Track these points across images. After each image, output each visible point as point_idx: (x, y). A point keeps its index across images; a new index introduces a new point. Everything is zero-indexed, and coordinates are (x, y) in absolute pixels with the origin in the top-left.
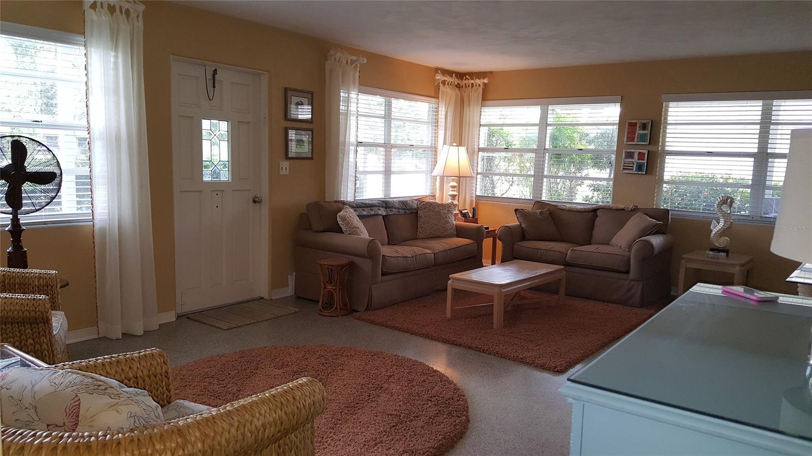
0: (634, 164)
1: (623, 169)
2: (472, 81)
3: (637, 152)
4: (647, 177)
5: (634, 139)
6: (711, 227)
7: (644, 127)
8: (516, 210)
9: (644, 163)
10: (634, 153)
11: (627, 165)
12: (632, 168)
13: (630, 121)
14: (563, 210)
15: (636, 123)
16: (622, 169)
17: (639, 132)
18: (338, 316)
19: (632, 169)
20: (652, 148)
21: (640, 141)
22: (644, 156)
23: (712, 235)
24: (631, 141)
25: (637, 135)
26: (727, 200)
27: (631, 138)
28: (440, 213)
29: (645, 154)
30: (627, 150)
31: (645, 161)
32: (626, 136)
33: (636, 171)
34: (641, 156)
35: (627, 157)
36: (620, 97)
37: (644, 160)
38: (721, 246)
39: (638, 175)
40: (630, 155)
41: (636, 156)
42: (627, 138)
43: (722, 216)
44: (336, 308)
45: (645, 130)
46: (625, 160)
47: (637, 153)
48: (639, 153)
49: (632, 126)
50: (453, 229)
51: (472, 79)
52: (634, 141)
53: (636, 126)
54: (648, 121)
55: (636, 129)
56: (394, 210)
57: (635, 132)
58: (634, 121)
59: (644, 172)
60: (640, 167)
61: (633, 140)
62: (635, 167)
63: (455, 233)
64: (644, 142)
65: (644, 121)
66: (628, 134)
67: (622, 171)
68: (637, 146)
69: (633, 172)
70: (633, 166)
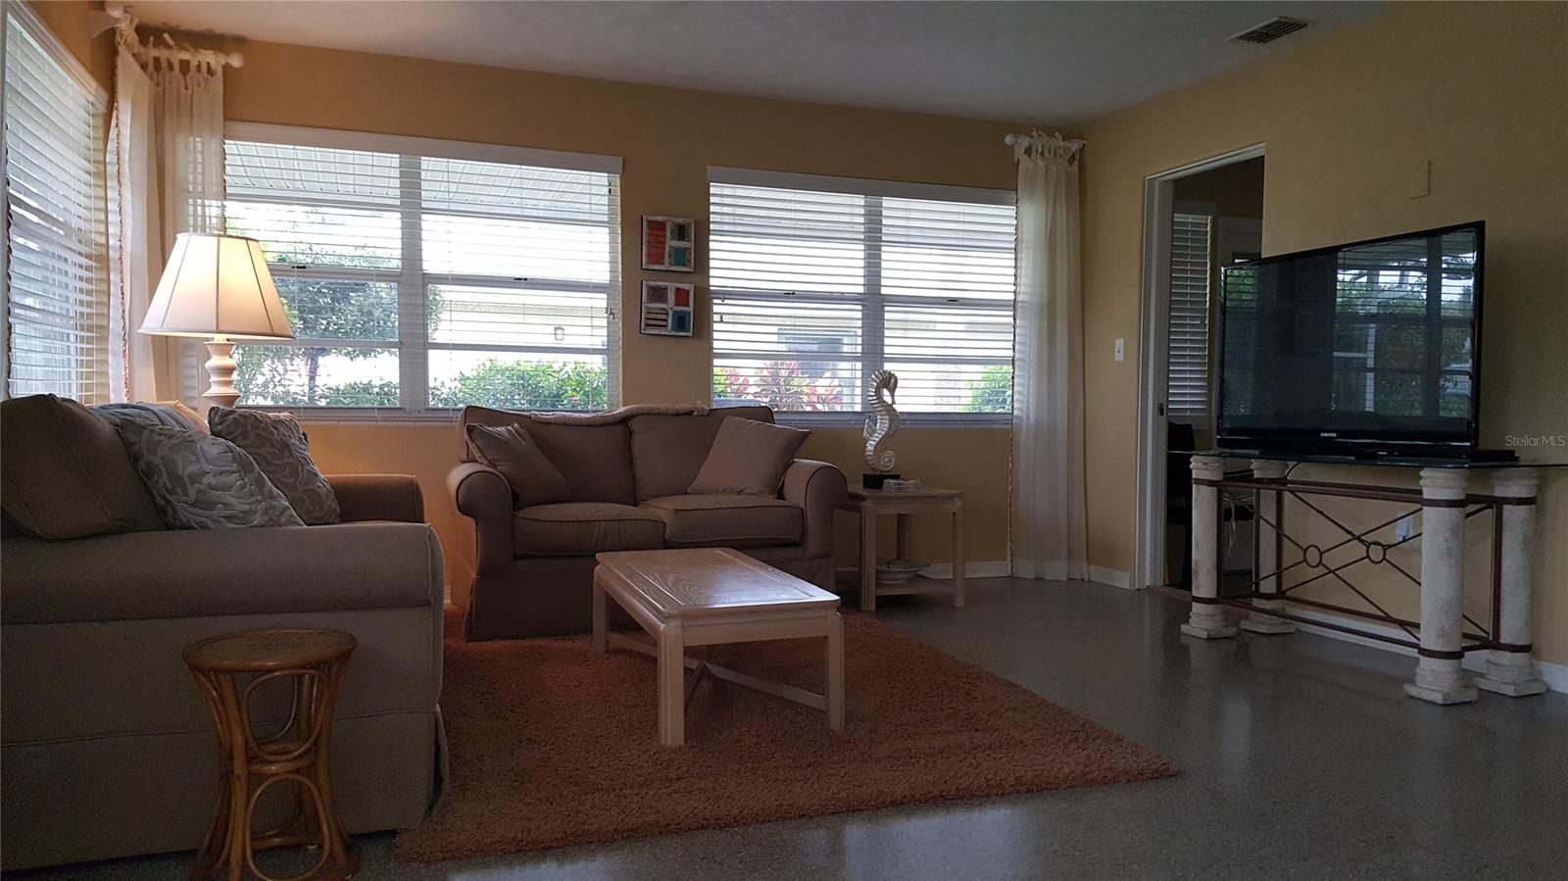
0: (667, 314)
1: (647, 325)
3: (672, 287)
4: (696, 343)
5: (663, 259)
6: (865, 434)
7: (681, 232)
9: (689, 313)
10: (666, 288)
11: (653, 316)
12: (664, 323)
13: (649, 218)
15: (664, 224)
16: (643, 324)
17: (672, 243)
19: (665, 326)
20: (699, 281)
21: (675, 264)
22: (688, 295)
23: (871, 445)
24: (657, 263)
25: (667, 250)
26: (890, 379)
27: (656, 256)
29: (688, 291)
30: (652, 283)
31: (690, 309)
32: (645, 252)
33: (672, 330)
34: (682, 297)
35: (651, 300)
36: (621, 159)
37: (688, 306)
38: (885, 469)
39: (678, 339)
40: (658, 294)
41: (671, 297)
42: (648, 255)
43: (885, 411)
45: (683, 239)
46: (649, 305)
47: (673, 289)
48: (678, 289)
49: (657, 228)
51: (182, 48)
52: (663, 264)
53: (664, 230)
54: (688, 221)
55: (665, 237)
57: (664, 243)
58: (660, 219)
59: (689, 331)
60: (681, 322)
61: (660, 261)
62: (670, 321)
64: (684, 265)
65: (680, 221)
66: (649, 247)
67: (644, 330)
68: (667, 274)
69: (667, 333)
70: (666, 320)
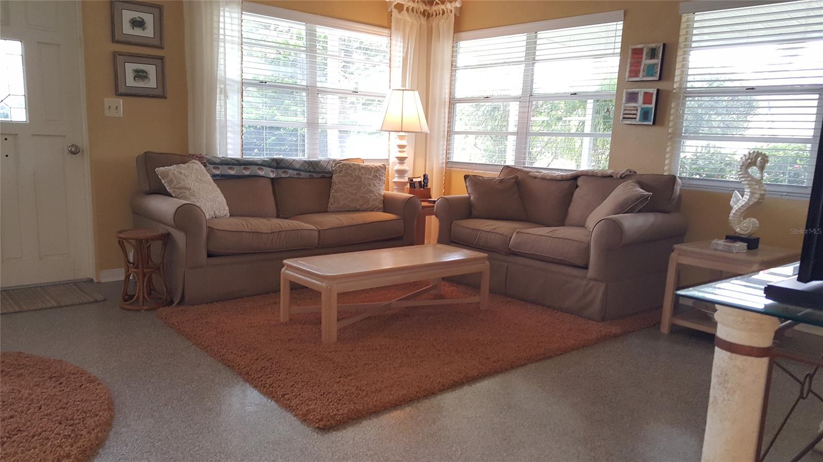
0: (637, 110)
1: (624, 118)
2: (443, 7)
3: (641, 91)
4: (656, 129)
5: (639, 73)
6: (731, 203)
7: (653, 53)
8: (466, 177)
9: (652, 108)
10: (637, 93)
11: (628, 112)
12: (634, 116)
13: (634, 47)
14: (536, 178)
15: (642, 49)
16: (621, 118)
17: (646, 61)
18: (139, 310)
19: (635, 118)
20: (663, 85)
21: (647, 75)
22: (652, 97)
23: (731, 215)
24: (634, 77)
25: (642, 67)
26: (757, 157)
27: (634, 72)
28: (361, 178)
29: (652, 94)
30: (629, 90)
31: (653, 106)
32: (628, 70)
33: (640, 120)
34: (647, 96)
35: (628, 100)
36: (623, 11)
37: (651, 104)
38: (742, 232)
39: (644, 127)
40: (632, 97)
41: (641, 98)
42: (630, 72)
43: (747, 184)
44: (138, 298)
45: (654, 58)
46: (626, 105)
47: (642, 93)
48: (645, 93)
49: (637, 53)
50: (378, 200)
52: (638, 76)
53: (642, 53)
54: (659, 44)
55: (642, 58)
56: (290, 171)
57: (641, 62)
58: (639, 46)
59: (650, 121)
60: (645, 115)
62: (639, 115)
63: (381, 206)
64: (652, 76)
65: (653, 45)
66: (631, 66)
67: (622, 121)
68: (642, 83)
69: (636, 123)
70: (636, 114)
